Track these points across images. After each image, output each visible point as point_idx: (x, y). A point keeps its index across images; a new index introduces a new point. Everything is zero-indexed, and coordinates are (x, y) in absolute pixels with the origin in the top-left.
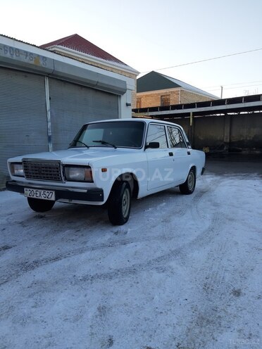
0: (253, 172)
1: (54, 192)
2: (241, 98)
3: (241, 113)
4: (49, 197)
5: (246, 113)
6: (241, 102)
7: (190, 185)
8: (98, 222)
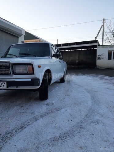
0: (79, 73)
1: (5, 83)
2: (67, 44)
3: (66, 51)
4: (2, 86)
5: (68, 51)
6: (68, 45)
7: (64, 78)
8: (30, 100)
